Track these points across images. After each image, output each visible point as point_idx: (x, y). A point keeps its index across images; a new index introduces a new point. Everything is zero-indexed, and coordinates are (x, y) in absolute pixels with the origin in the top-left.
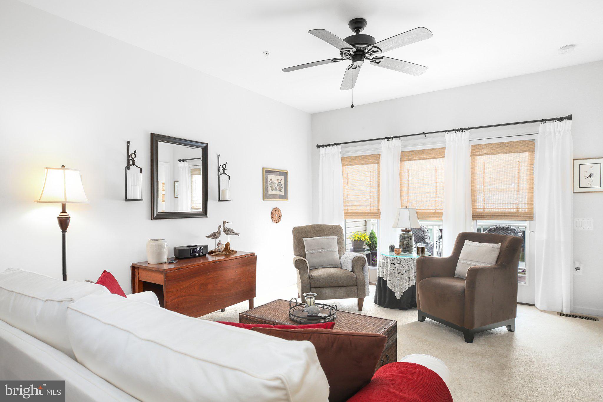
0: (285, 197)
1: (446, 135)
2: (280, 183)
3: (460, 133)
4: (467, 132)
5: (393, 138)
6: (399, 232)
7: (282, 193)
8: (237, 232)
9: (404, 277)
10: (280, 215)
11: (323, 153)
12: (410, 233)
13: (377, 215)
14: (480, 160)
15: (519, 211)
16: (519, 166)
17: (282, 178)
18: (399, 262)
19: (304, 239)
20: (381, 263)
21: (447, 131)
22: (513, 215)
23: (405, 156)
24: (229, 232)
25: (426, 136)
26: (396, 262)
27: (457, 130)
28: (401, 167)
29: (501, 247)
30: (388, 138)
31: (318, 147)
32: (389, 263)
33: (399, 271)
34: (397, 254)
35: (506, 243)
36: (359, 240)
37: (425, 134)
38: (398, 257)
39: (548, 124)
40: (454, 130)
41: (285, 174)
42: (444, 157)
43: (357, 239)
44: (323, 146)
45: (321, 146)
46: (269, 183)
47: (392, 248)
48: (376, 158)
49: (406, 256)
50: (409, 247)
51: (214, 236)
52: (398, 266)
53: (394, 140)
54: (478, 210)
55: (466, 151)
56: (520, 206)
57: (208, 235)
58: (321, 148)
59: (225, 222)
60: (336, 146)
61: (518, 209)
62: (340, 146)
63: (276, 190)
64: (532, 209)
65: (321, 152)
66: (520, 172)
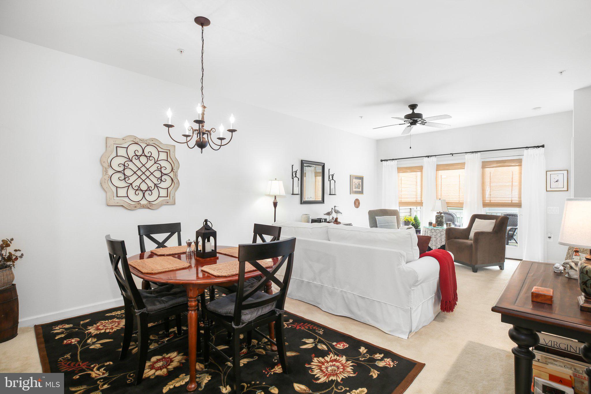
0: (362, 192)
1: (465, 155)
2: (359, 184)
3: (474, 154)
4: (479, 154)
5: (431, 156)
6: (435, 214)
7: (360, 190)
8: (341, 212)
9: (438, 240)
10: (359, 203)
11: (385, 165)
12: (442, 214)
13: (421, 204)
14: (488, 170)
15: (513, 202)
16: (513, 174)
17: (360, 181)
18: (435, 231)
19: (376, 217)
20: (424, 232)
21: (466, 153)
22: (508, 204)
23: (439, 167)
24: (337, 212)
25: (453, 155)
26: (433, 231)
27: (473, 152)
28: (436, 174)
29: (496, 222)
30: (428, 157)
31: (382, 161)
32: (429, 231)
33: (435, 236)
34: (434, 227)
35: (499, 220)
36: (407, 221)
37: (452, 154)
38: (434, 228)
39: (530, 149)
40: (470, 152)
41: (361, 178)
42: (464, 169)
43: (405, 220)
44: (385, 160)
45: (383, 160)
46: (354, 184)
47: (430, 224)
48: (420, 168)
49: (439, 228)
50: (441, 223)
51: (329, 214)
52: (434, 234)
53: (432, 158)
54: (487, 201)
55: (478, 165)
56: (513, 199)
57: (325, 213)
58: (383, 162)
59: (335, 207)
60: (393, 161)
61: (512, 201)
62: (396, 161)
63: (357, 188)
64: (521, 201)
65: (384, 164)
66: (513, 178)
